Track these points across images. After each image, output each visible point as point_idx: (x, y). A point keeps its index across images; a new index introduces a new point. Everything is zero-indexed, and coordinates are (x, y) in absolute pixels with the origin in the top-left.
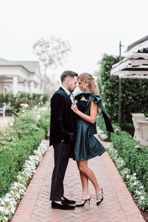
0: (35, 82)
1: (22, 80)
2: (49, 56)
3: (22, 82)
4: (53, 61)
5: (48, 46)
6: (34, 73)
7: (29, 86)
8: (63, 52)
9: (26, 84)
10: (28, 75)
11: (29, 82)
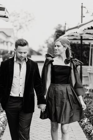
0: (11, 43)
1: (2, 41)
2: (20, 23)
3: (2, 42)
4: (22, 27)
5: (19, 16)
6: (10, 36)
7: (7, 45)
8: (29, 20)
9: (5, 43)
10: (6, 38)
11: (7, 42)
